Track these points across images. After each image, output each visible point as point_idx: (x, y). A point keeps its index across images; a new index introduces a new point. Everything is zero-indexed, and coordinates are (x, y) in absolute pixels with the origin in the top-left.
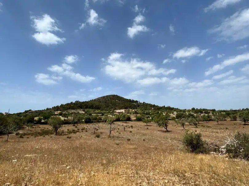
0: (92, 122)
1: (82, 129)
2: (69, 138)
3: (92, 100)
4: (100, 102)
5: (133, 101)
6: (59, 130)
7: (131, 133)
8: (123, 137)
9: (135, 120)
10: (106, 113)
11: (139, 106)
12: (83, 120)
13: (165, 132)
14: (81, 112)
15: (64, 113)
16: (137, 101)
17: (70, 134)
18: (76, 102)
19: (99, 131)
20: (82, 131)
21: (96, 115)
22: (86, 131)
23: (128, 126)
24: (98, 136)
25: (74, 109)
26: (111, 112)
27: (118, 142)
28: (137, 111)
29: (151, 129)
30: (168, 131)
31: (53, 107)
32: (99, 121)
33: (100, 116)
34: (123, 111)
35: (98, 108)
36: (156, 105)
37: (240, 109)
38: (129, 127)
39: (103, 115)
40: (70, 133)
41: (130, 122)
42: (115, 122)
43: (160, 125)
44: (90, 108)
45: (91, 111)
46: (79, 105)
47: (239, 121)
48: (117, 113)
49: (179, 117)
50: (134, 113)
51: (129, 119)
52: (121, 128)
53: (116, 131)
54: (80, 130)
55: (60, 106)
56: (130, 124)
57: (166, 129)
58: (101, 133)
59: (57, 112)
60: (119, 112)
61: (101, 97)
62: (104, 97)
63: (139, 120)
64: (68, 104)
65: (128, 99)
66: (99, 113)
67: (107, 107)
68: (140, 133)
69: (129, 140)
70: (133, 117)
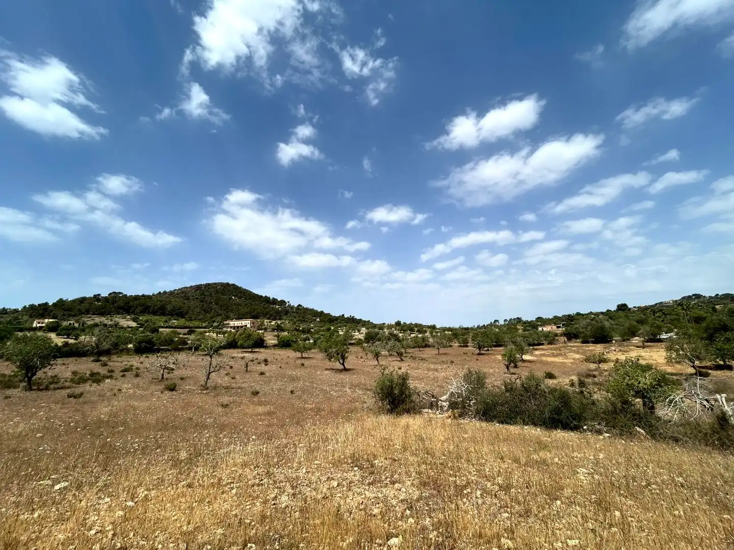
0: (158, 351)
1: (122, 371)
2: (75, 397)
3: (165, 293)
4: (188, 299)
5: (275, 301)
6: (40, 374)
7: (262, 377)
8: (239, 388)
9: (275, 346)
10: (201, 328)
11: (287, 313)
12: (130, 346)
13: (341, 371)
14: (127, 322)
15: (65, 324)
16: (283, 302)
17: (82, 385)
18: (113, 295)
19: (176, 373)
20: (124, 376)
21: (172, 332)
22: (137, 376)
23: (257, 359)
24: (172, 388)
25: (102, 314)
26: (215, 324)
27: (225, 399)
28: (282, 325)
29: (311, 366)
30: (345, 370)
31: (25, 307)
32: (178, 346)
33: (184, 334)
34: (247, 323)
35: (180, 314)
36: (326, 312)
37: (474, 326)
38: (259, 363)
39: (191, 332)
40: (82, 380)
41: (262, 350)
42: (223, 352)
43: (330, 357)
44: (154, 313)
45: (159, 320)
46: (121, 303)
47: (471, 348)
48: (231, 327)
49: (370, 338)
50: (273, 330)
51: (260, 343)
52: (239, 365)
53: (223, 372)
54: (117, 374)
55: (54, 305)
56: (262, 354)
57: (343, 364)
58: (182, 379)
59: (41, 321)
60: (236, 325)
61: (191, 287)
62: (198, 287)
63: (284, 344)
64: (83, 300)
65: (261, 297)
66: (181, 328)
67: (206, 311)
68: (283, 376)
69: (256, 393)
70: (270, 339)
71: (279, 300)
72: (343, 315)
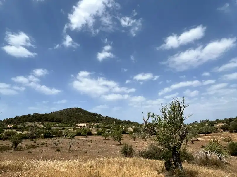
0: (52, 137)
1: (41, 145)
3: (54, 112)
4: (62, 115)
5: (96, 115)
7: (89, 147)
8: (81, 151)
9: (96, 134)
10: (67, 127)
11: (101, 120)
12: (42, 135)
13: (119, 145)
14: (40, 125)
15: (18, 126)
16: (100, 115)
18: (35, 114)
19: (59, 145)
21: (56, 129)
22: (46, 146)
23: (88, 140)
25: (31, 122)
26: (73, 125)
27: (76, 154)
28: (99, 125)
29: (108, 143)
30: (121, 144)
31: (4, 120)
32: (60, 135)
33: (61, 130)
34: (85, 124)
35: (59, 121)
36: (118, 119)
38: (89, 142)
39: (63, 129)
41: (90, 136)
42: (76, 137)
43: (115, 139)
44: (50, 121)
45: (51, 124)
46: (38, 117)
48: (79, 127)
49: (135, 130)
50: (96, 127)
51: (90, 134)
52: (81, 143)
53: (75, 145)
55: (15, 118)
56: (90, 138)
57: (120, 142)
58: (61, 147)
59: (10, 125)
60: (81, 125)
61: (64, 110)
62: (66, 110)
63: (99, 134)
64: (24, 116)
65: (91, 113)
66: (60, 127)
67: (69, 120)
69: (86, 152)
70: (94, 132)
71: (98, 114)
72: (126, 120)
